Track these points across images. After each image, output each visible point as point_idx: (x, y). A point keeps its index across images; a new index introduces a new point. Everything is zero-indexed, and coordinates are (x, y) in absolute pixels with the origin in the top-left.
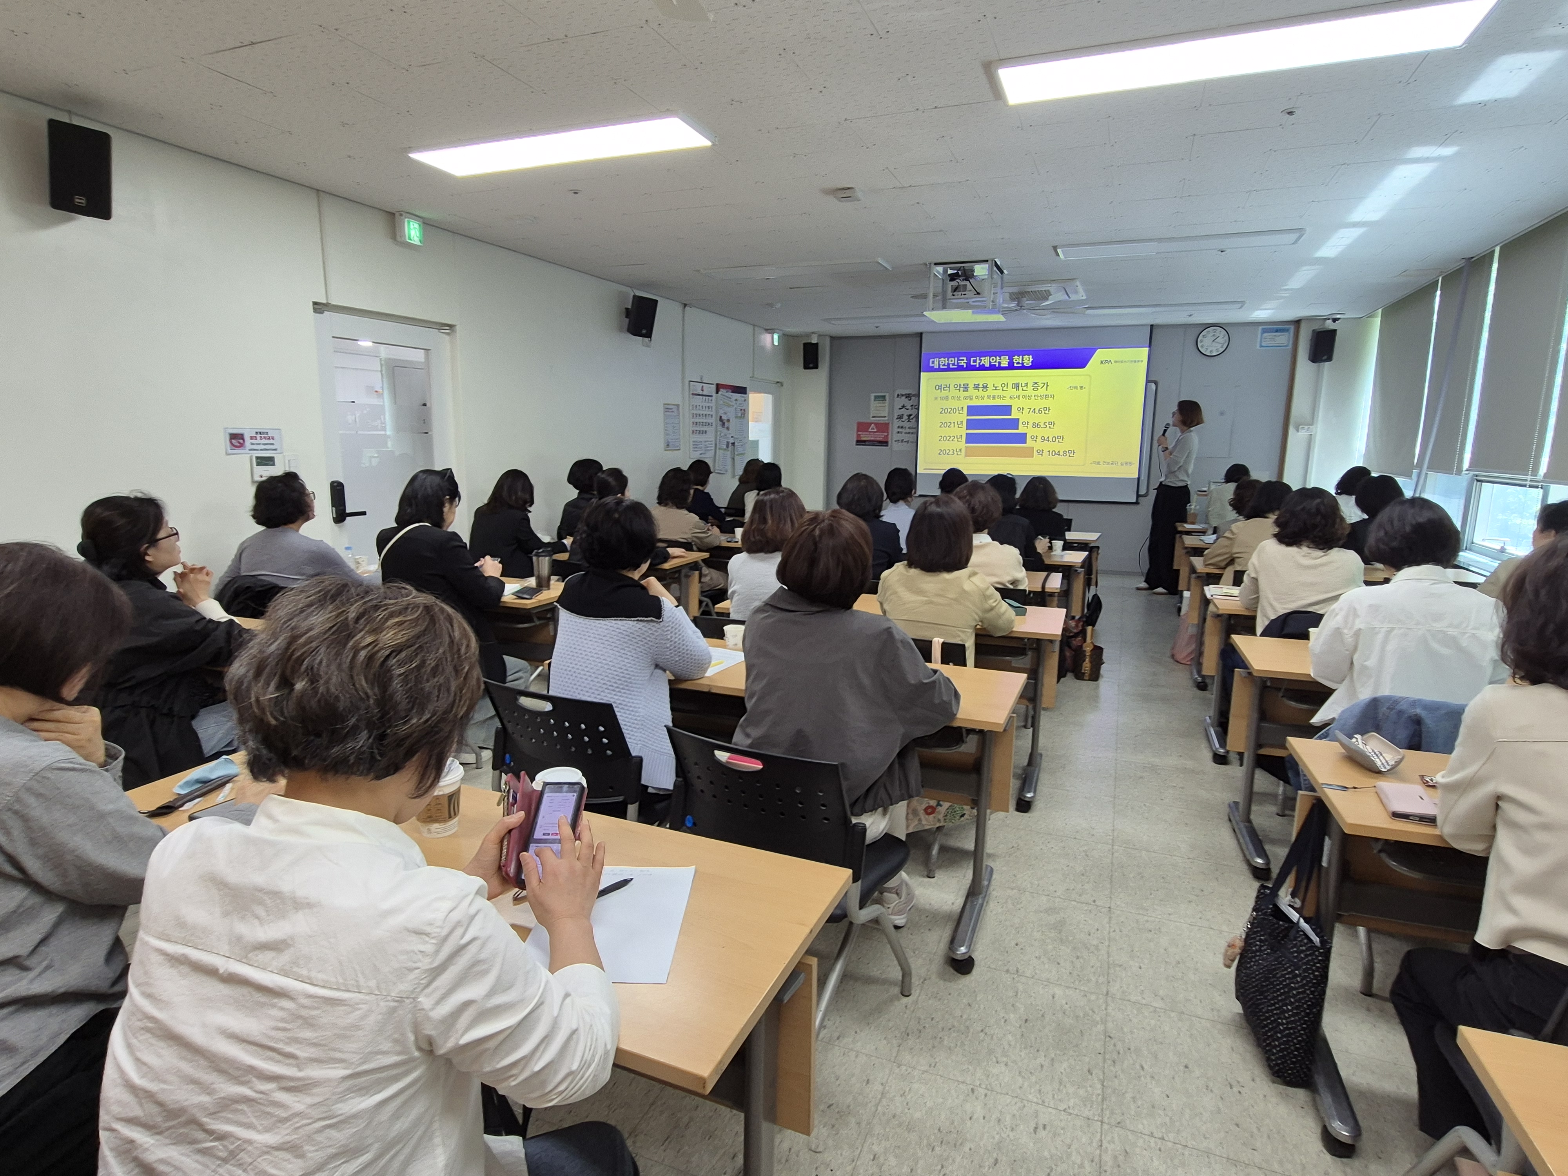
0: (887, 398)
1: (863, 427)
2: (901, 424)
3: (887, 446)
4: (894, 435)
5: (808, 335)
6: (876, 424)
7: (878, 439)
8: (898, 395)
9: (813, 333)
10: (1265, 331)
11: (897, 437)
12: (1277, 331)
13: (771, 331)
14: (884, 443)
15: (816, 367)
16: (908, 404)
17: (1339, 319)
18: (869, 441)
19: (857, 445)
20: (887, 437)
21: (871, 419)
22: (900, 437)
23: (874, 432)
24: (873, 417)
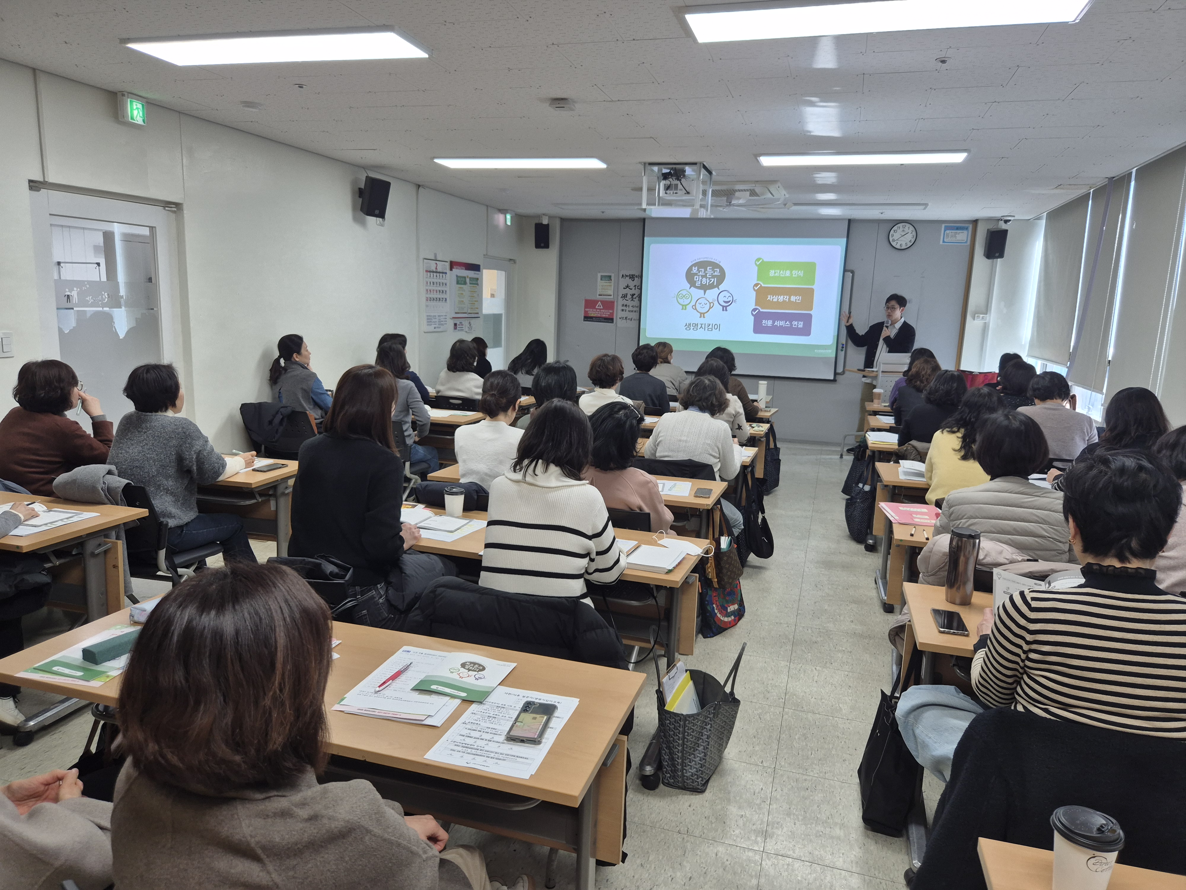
0: (612, 278)
1: (590, 304)
2: (625, 302)
3: (612, 322)
4: (618, 313)
5: (539, 216)
6: (602, 302)
7: (604, 316)
8: (623, 275)
9: (544, 215)
10: (947, 228)
11: (621, 314)
12: (958, 228)
13: (504, 211)
14: (610, 320)
15: (547, 246)
16: (632, 284)
17: (1010, 220)
18: (596, 317)
19: (584, 320)
20: (612, 314)
21: (598, 297)
22: (624, 314)
23: (600, 309)
24: (599, 295)
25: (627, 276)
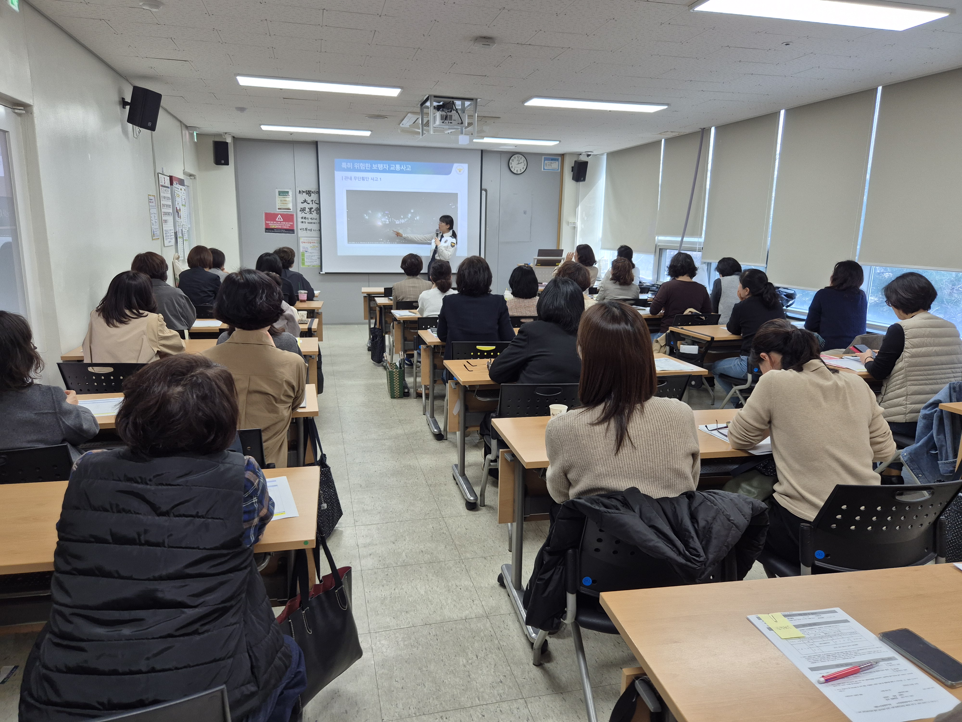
0: (290, 194)
1: (270, 217)
2: (304, 215)
3: (294, 233)
4: (299, 225)
5: (220, 135)
6: (281, 215)
7: (284, 227)
8: (300, 191)
9: (226, 133)
10: (546, 159)
11: (301, 226)
12: (552, 160)
14: (291, 231)
15: (227, 163)
16: (309, 199)
17: (590, 155)
18: (277, 229)
19: (266, 232)
20: (293, 225)
21: (278, 210)
22: (305, 226)
23: (281, 222)
25: (304, 192)
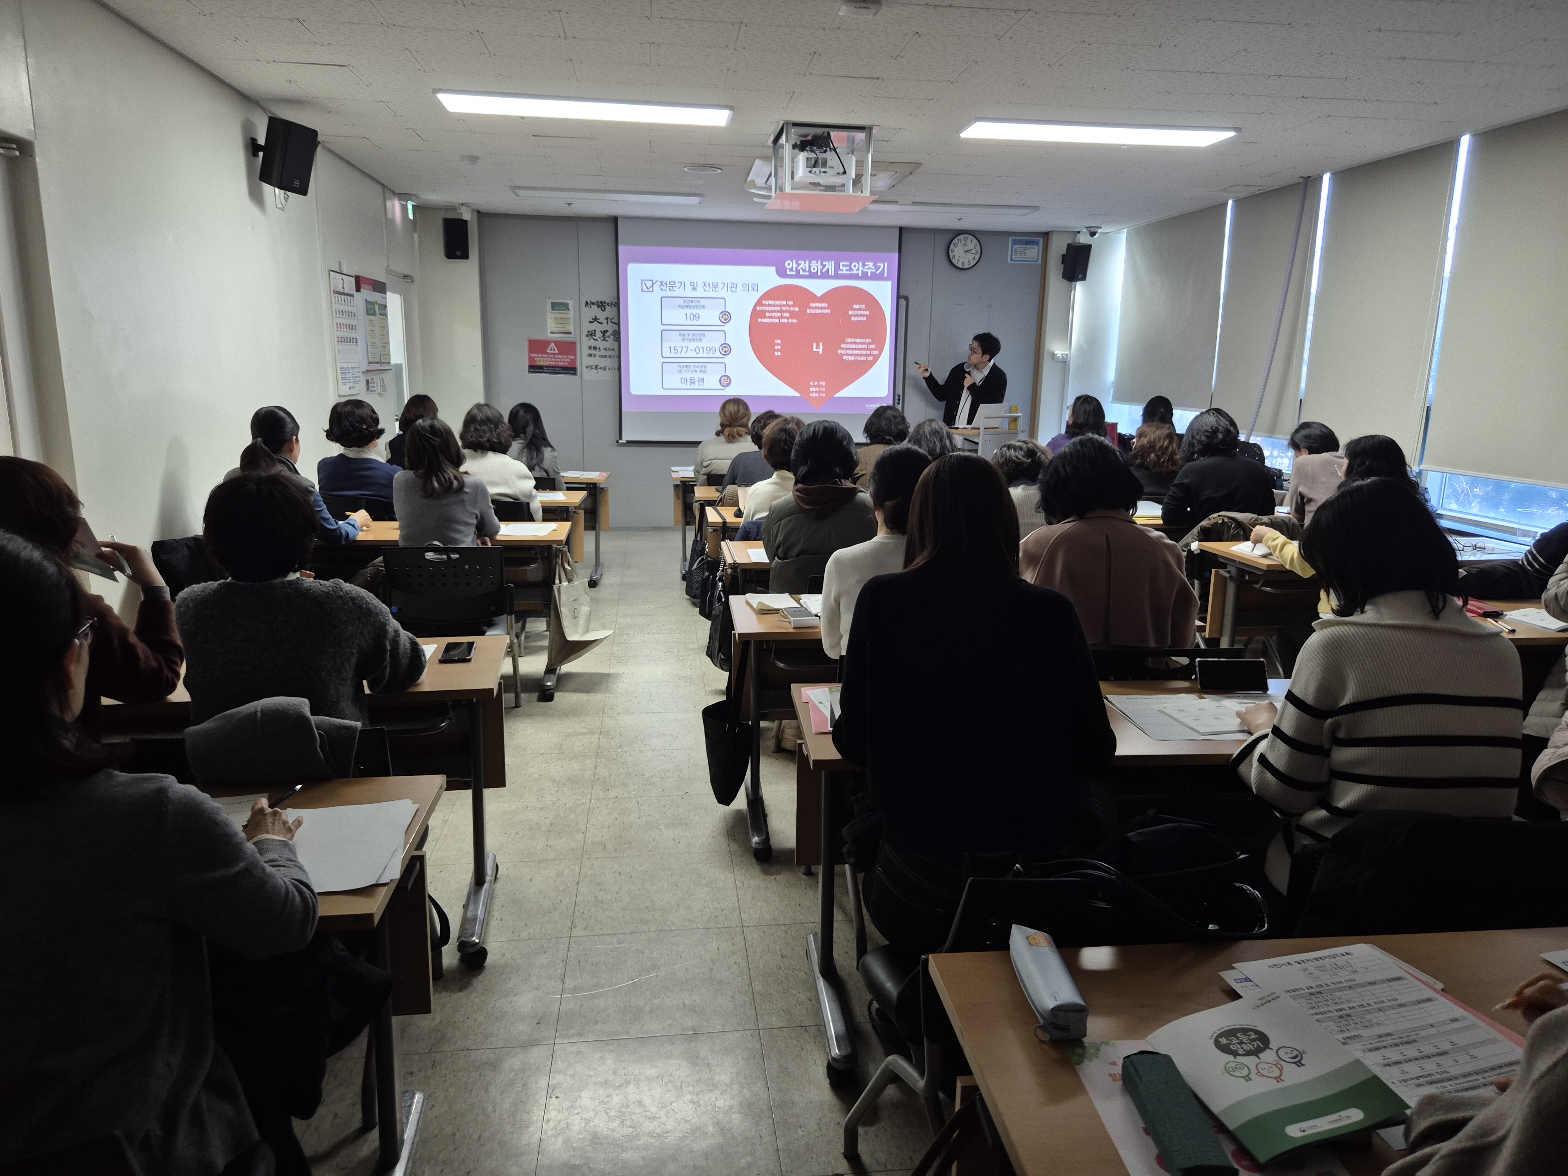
1: (537, 346)
2: (593, 343)
3: (575, 374)
4: (583, 360)
5: (453, 208)
6: (556, 343)
8: (587, 303)
10: (1015, 242)
11: (587, 361)
12: (1027, 243)
13: (404, 197)
14: (570, 370)
15: (465, 256)
16: (601, 315)
17: (1096, 234)
18: (547, 367)
19: (530, 372)
20: (574, 361)
21: (550, 335)
23: (554, 354)
24: (551, 333)
25: (593, 304)
